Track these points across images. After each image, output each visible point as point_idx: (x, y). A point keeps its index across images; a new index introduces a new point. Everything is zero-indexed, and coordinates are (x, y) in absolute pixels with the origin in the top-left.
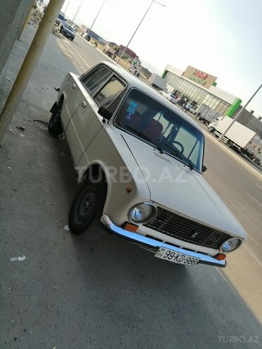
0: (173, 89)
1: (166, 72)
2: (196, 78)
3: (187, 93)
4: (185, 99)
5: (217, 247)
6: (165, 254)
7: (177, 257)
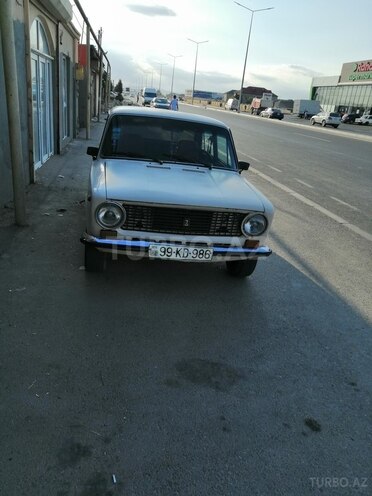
0: (334, 107)
1: (314, 89)
2: (362, 74)
3: (356, 102)
4: (358, 112)
5: (239, 234)
6: (160, 252)
7: (178, 252)
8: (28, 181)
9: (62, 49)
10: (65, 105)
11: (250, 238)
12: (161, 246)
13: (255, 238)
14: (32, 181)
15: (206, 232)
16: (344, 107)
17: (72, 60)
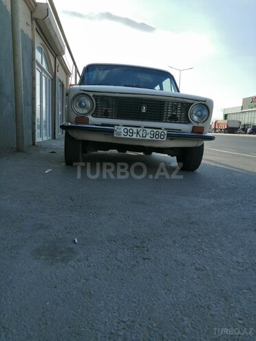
1: (226, 116)
5: (187, 121)
6: (123, 133)
7: (138, 133)
8: (31, 144)
9: (57, 74)
10: (60, 113)
11: (196, 125)
12: (125, 129)
13: (200, 125)
14: (34, 144)
15: (160, 120)
16: (248, 125)
17: (65, 86)
